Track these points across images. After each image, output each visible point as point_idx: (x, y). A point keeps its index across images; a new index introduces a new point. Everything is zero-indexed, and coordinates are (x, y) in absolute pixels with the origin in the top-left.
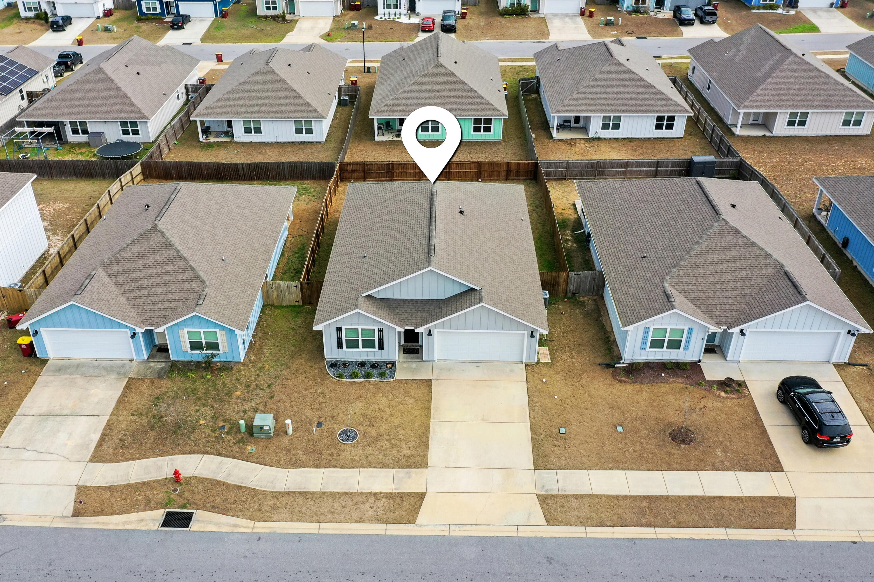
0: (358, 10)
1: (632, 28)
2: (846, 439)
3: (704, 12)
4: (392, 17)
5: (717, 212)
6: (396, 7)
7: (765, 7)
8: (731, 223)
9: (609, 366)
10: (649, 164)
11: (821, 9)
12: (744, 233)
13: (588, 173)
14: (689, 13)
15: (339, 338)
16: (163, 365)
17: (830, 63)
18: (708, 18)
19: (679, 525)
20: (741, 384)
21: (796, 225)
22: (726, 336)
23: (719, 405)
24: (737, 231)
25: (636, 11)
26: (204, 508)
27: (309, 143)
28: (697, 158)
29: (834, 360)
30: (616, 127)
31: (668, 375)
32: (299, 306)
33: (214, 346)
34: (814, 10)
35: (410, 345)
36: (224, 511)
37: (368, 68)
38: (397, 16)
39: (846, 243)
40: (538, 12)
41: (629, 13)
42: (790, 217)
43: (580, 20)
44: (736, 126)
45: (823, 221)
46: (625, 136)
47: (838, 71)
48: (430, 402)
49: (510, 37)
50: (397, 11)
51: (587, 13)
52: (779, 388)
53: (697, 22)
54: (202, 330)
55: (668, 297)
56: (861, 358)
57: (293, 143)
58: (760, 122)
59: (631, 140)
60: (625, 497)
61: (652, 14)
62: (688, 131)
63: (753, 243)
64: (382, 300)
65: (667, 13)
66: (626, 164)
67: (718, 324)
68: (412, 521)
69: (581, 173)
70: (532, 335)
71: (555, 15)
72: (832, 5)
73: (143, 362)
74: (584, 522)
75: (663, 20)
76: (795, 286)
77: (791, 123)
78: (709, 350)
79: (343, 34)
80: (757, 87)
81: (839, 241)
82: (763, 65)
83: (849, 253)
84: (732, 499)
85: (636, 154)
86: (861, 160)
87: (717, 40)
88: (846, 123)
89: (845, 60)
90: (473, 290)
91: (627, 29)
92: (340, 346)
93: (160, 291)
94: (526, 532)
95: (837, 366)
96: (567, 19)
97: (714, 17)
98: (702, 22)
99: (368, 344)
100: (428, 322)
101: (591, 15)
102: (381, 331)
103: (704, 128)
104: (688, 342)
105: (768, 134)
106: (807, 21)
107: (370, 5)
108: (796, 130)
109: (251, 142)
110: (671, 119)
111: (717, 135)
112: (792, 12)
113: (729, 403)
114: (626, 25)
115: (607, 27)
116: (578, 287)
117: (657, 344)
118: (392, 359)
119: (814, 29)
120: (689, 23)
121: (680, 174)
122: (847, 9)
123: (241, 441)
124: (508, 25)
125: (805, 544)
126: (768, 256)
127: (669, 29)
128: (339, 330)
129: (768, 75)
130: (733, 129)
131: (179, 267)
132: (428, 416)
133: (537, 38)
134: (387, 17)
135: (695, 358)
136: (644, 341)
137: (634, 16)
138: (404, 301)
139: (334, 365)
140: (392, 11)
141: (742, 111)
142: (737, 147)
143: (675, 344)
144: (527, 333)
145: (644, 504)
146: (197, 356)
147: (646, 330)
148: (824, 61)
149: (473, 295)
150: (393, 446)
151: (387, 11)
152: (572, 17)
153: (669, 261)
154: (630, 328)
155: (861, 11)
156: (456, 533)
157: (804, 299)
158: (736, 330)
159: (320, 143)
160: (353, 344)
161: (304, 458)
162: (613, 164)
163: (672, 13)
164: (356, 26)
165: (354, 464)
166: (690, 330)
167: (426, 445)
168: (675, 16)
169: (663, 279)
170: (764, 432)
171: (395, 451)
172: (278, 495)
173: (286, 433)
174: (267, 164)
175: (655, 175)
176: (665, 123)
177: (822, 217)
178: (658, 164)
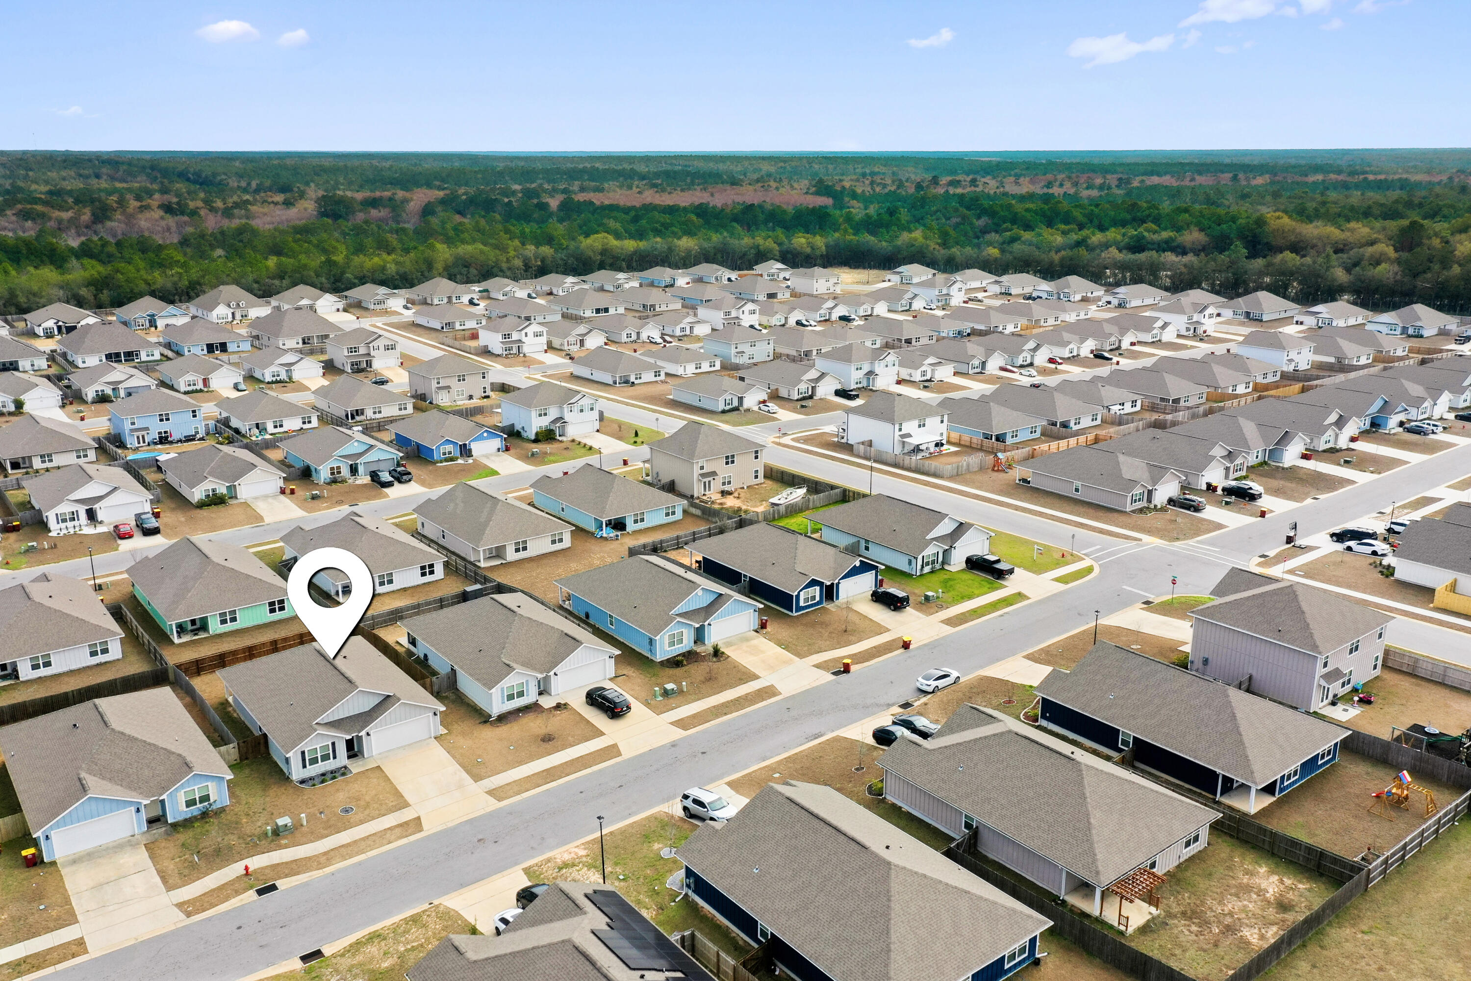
0: (18, 530)
1: (340, 498)
2: (629, 708)
3: (399, 473)
4: (72, 531)
5: (514, 612)
6: (74, 519)
7: (446, 460)
8: (525, 615)
9: (485, 722)
10: (435, 601)
11: (491, 455)
12: (534, 618)
13: (390, 620)
14: (386, 477)
15: (304, 760)
16: (164, 829)
17: (520, 499)
18: (405, 477)
19: (568, 775)
20: (565, 704)
21: (554, 610)
22: (547, 679)
23: (559, 718)
24: (529, 618)
25: (334, 481)
26: (280, 878)
27: (106, 663)
28: (469, 589)
29: (608, 677)
30: (390, 582)
31: (523, 714)
32: (237, 764)
33: (205, 798)
34: (487, 456)
35: (351, 753)
36: (298, 873)
37: (100, 586)
38: (77, 529)
39: (587, 616)
40: (236, 498)
41: (328, 484)
42: (550, 608)
43: (282, 497)
44: (479, 561)
45: (568, 608)
46: (399, 588)
47: (529, 504)
48: (387, 776)
49: (223, 527)
50: (76, 523)
51: (288, 491)
52: (587, 698)
53: (396, 483)
54: (196, 788)
55: (508, 665)
56: (620, 672)
57: (88, 667)
58: (494, 554)
59: (405, 590)
60: (533, 775)
61: (350, 481)
62: (446, 574)
63: (542, 623)
64: (326, 724)
65: (364, 479)
66: (418, 606)
67: (541, 673)
68: (421, 830)
69: (385, 621)
70: (435, 714)
71: (256, 498)
72: (499, 450)
73: (144, 833)
74: (519, 793)
75: (365, 486)
76: (574, 639)
77: (517, 550)
78: (540, 694)
79: (24, 559)
80: (485, 529)
81: (583, 616)
82: (482, 512)
83: (591, 621)
84: (587, 755)
85: (415, 598)
86: (573, 565)
87: (434, 499)
88: (554, 542)
89: (530, 494)
90: (388, 696)
91: (334, 500)
92: (304, 766)
93: (146, 772)
94: (489, 809)
95: (611, 679)
96: (270, 500)
97: (410, 476)
98: (400, 482)
99: (325, 758)
100: (366, 727)
101: (292, 492)
102: (333, 744)
103: (457, 568)
104: (528, 690)
105: (504, 562)
106: (486, 467)
107: (30, 522)
108: (522, 555)
109: (40, 678)
110: (432, 566)
111: (471, 571)
112: (470, 461)
113: (563, 715)
114: (332, 496)
115: (315, 501)
116: (440, 687)
117: (511, 697)
118: (343, 764)
119: (495, 473)
120: (389, 484)
121: (459, 602)
122: (512, 451)
123: (272, 841)
124: (213, 515)
125: (629, 759)
126: (553, 628)
127: (374, 493)
128: (303, 753)
129: (489, 520)
130: (478, 564)
131: (153, 751)
132: (391, 783)
133: (252, 523)
134: (64, 531)
135: (535, 700)
136: (503, 697)
137: (334, 486)
138: (342, 719)
139: (302, 782)
140: (70, 524)
141: (481, 549)
142: (490, 575)
143: (521, 694)
144: (431, 714)
145: (545, 774)
146: (195, 810)
147: (502, 689)
148: (516, 498)
149: (391, 699)
150: (381, 805)
151: (63, 525)
152: (274, 496)
153: (498, 647)
154: (493, 690)
155: (522, 452)
156: (450, 825)
157: (582, 644)
158: (552, 673)
159: (118, 660)
160: (314, 761)
161: (326, 832)
162: (408, 608)
163: (370, 478)
164: (35, 548)
165: (362, 822)
166: (527, 681)
167: (402, 796)
168: (373, 480)
169: (500, 658)
170: (588, 722)
171: (384, 806)
172: (325, 854)
173: (302, 825)
174: (98, 684)
175: (442, 607)
176: (427, 570)
177: (567, 605)
178: (441, 600)
